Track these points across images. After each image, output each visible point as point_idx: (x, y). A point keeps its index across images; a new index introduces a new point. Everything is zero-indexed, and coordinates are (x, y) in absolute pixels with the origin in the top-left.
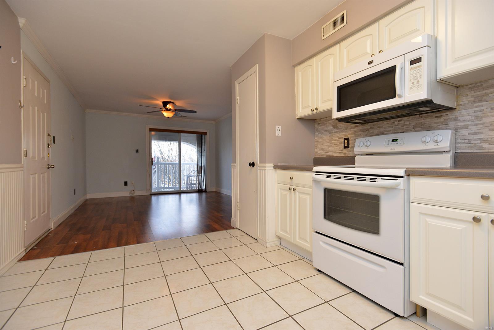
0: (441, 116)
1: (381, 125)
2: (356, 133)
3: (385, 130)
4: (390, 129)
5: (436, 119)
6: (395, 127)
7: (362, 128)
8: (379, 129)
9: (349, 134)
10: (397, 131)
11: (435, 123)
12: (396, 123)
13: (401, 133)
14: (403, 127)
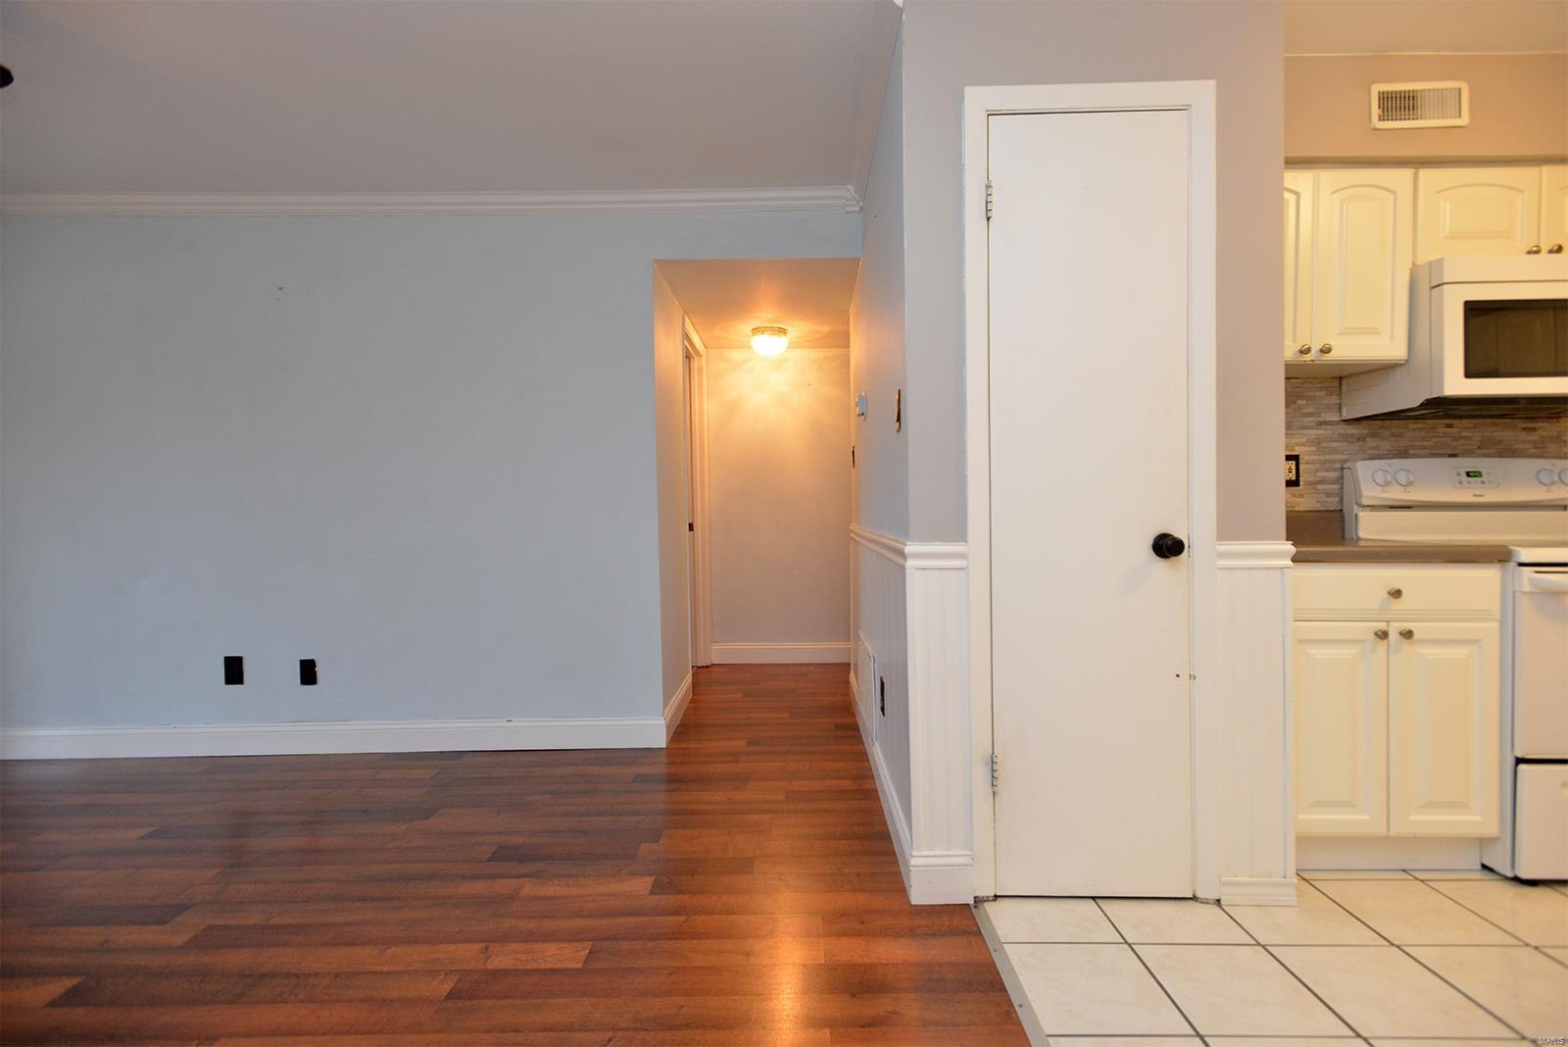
0: (1534, 429)
1: (1401, 431)
2: (1323, 445)
3: (1410, 443)
4: (1426, 444)
5: (1524, 433)
6: (1434, 440)
7: (1342, 432)
8: (1397, 441)
9: (1298, 444)
10: (1443, 451)
11: (1524, 442)
12: (1439, 430)
13: (1451, 456)
14: (1455, 443)
